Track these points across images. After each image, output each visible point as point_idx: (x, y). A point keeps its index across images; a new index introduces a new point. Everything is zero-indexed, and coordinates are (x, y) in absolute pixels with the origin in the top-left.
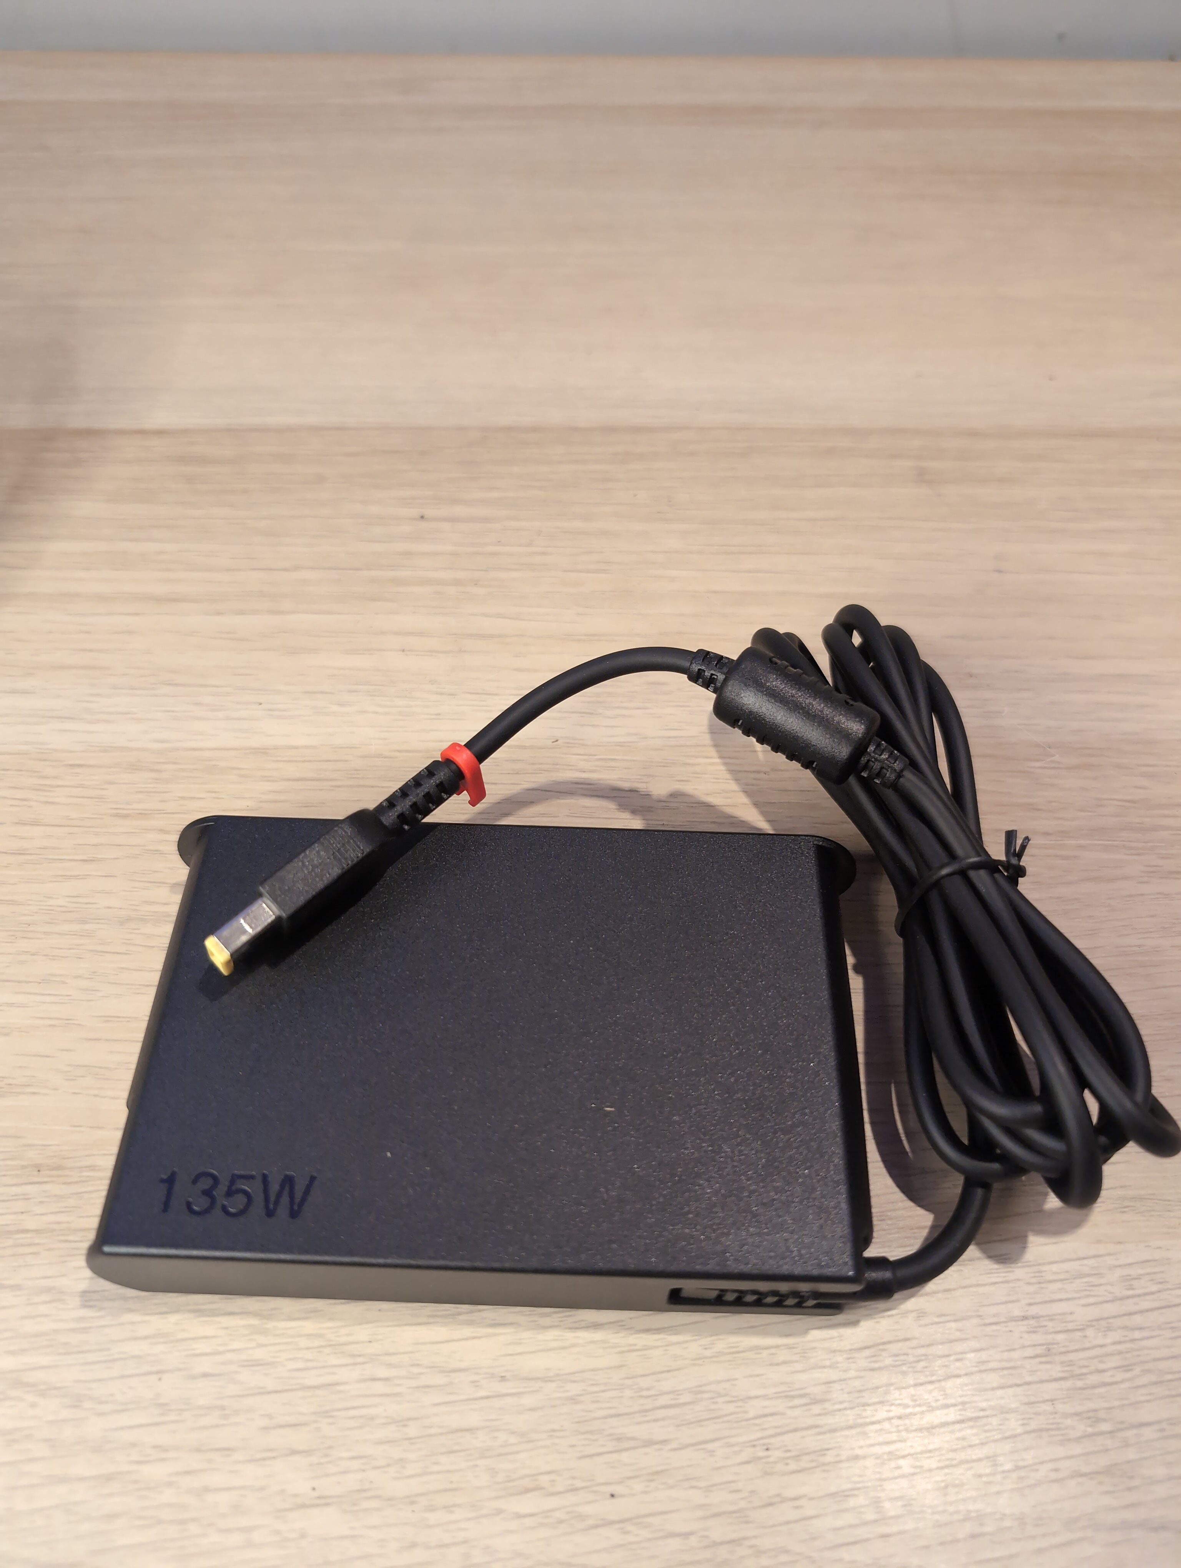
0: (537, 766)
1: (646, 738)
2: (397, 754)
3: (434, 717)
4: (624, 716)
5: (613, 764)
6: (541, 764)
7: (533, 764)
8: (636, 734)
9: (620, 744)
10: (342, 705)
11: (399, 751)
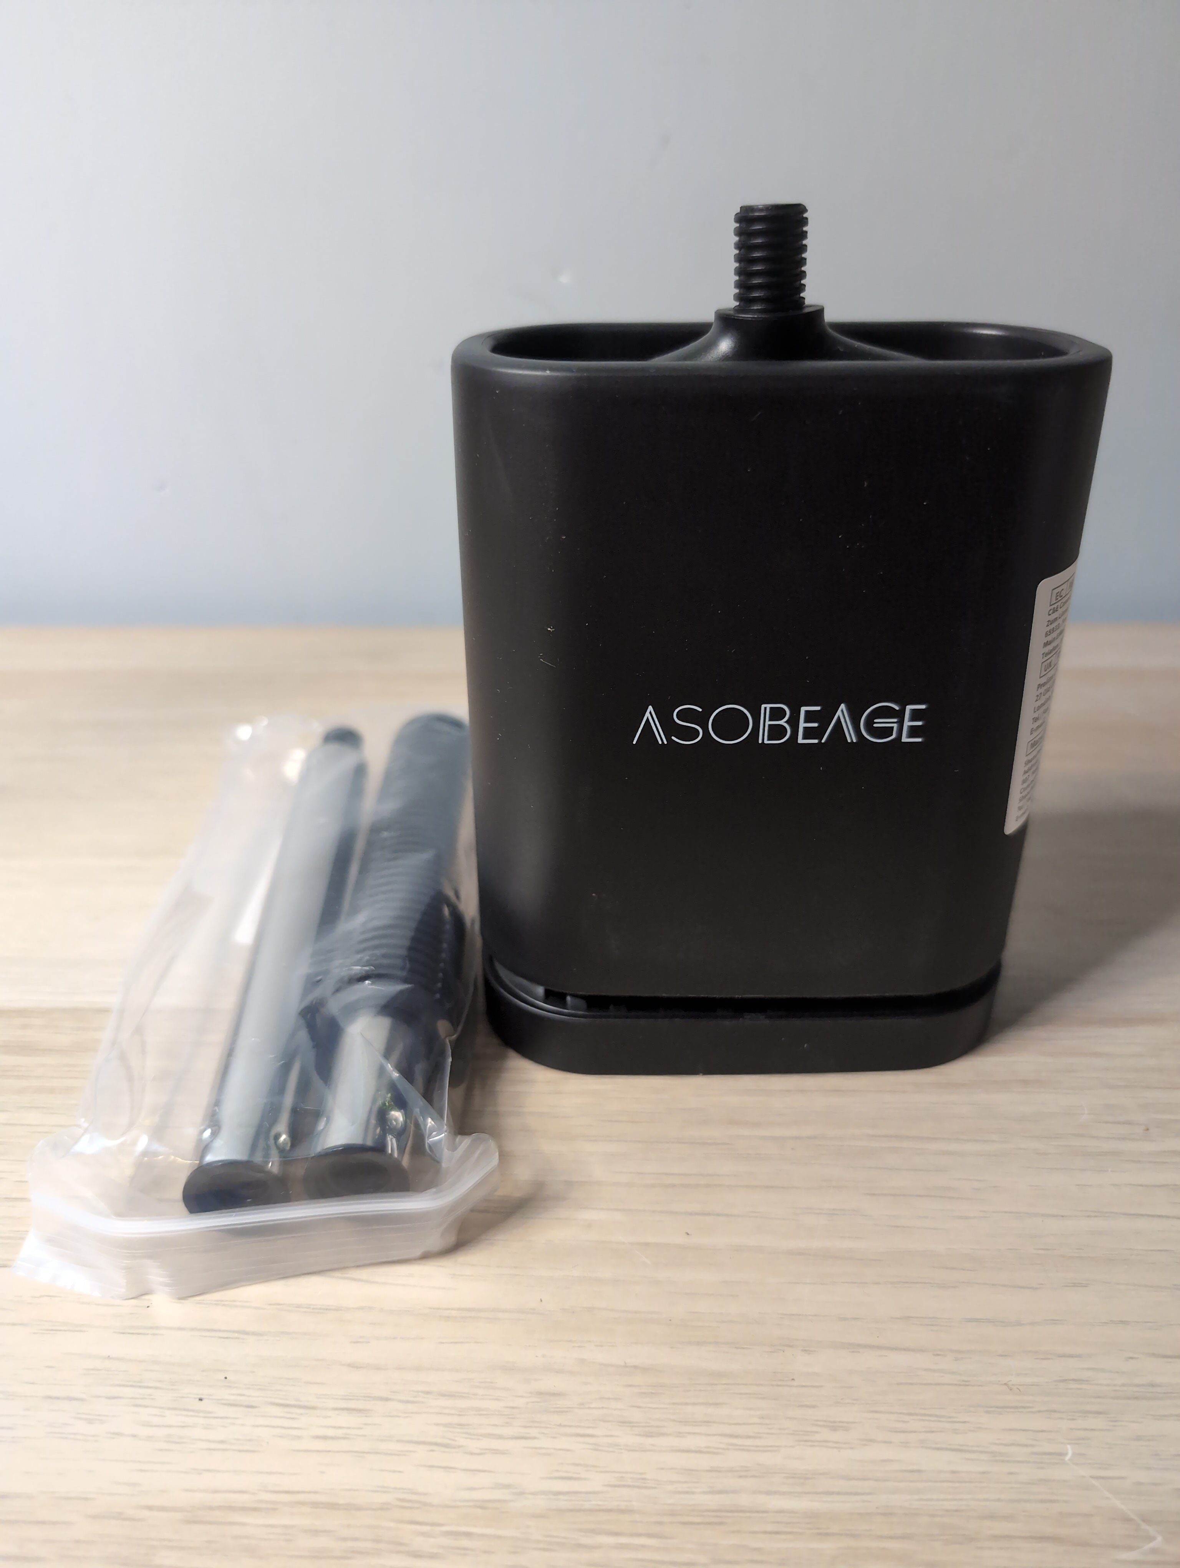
0: (350, 1544)
1: (522, 1493)
2: (146, 1513)
3: (213, 1446)
4: (495, 1452)
5: (465, 1543)
6: (356, 1539)
7: (345, 1539)
8: (508, 1486)
9: (482, 1505)
10: (90, 1421)
11: (150, 1508)
